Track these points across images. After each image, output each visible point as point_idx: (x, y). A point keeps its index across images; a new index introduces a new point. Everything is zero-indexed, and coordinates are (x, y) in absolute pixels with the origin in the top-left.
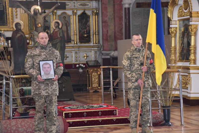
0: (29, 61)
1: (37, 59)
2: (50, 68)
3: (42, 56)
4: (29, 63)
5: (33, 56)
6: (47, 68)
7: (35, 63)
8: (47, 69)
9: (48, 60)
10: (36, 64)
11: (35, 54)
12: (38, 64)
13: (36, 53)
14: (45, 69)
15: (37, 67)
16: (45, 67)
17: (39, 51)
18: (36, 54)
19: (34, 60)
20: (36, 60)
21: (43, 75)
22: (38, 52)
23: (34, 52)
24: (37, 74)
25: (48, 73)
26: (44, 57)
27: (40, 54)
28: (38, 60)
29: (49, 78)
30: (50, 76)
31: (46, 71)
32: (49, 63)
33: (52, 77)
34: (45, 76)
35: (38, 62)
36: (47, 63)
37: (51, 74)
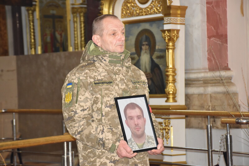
0: (82, 99)
1: (106, 94)
2: (142, 119)
3: (118, 85)
4: (82, 104)
5: (95, 84)
6: (136, 119)
8: (136, 123)
9: (133, 94)
10: (103, 107)
11: (98, 80)
12: (110, 106)
13: (100, 74)
14: (132, 121)
15: (109, 117)
16: (130, 115)
17: (106, 70)
18: (99, 78)
19: (99, 96)
20: (103, 97)
21: (130, 139)
22: (103, 74)
23: (95, 74)
25: (139, 133)
26: (123, 87)
27: (111, 78)
28: (108, 97)
29: (145, 147)
30: (146, 141)
31: (136, 128)
32: (139, 105)
33: (150, 144)
34: (135, 143)
35: (110, 103)
36: (134, 103)
37: (146, 136)
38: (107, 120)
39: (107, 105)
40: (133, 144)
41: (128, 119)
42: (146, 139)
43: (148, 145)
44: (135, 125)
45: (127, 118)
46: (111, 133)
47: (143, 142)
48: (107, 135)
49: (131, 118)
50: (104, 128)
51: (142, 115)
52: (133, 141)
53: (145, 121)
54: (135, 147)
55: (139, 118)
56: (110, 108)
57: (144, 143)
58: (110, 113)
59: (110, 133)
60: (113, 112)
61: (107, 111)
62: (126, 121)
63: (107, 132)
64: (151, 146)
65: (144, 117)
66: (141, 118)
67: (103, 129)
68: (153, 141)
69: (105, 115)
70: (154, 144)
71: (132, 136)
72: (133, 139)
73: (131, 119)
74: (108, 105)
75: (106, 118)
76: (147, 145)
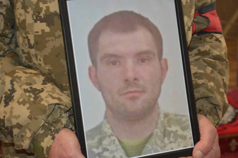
2: (156, 62)
6: (130, 63)
7: (19, 12)
8: (131, 75)
10: (29, 20)
12: (48, 19)
14: (116, 70)
15: (47, 51)
16: (110, 51)
21: (98, 129)
24: (41, 120)
29: (150, 151)
30: (158, 131)
31: (126, 91)
32: (152, 20)
33: (172, 139)
34: (113, 138)
35: (48, 8)
36: (132, 13)
37: (162, 116)
38: (42, 59)
39: (39, 13)
40: (105, 142)
41: (99, 65)
42: (160, 125)
43: (162, 142)
44: (127, 80)
45: (98, 59)
46: (28, 109)
47: (147, 134)
48: (14, 114)
49: (113, 59)
50: (16, 86)
51: (155, 51)
52: (110, 132)
53: (164, 69)
54: (112, 152)
55: (143, 61)
56: (48, 25)
57: (150, 136)
58: (47, 39)
59: (27, 105)
60: (56, 38)
61: (40, 33)
62: (94, 69)
63: (18, 102)
64: (173, 145)
65: (164, 56)
66: (149, 59)
67: (13, 91)
68: (184, 129)
69: (36, 43)
70: (184, 138)
71: (106, 117)
72: (108, 126)
73: (114, 63)
74: (42, 15)
75: (38, 52)
76: (159, 142)
